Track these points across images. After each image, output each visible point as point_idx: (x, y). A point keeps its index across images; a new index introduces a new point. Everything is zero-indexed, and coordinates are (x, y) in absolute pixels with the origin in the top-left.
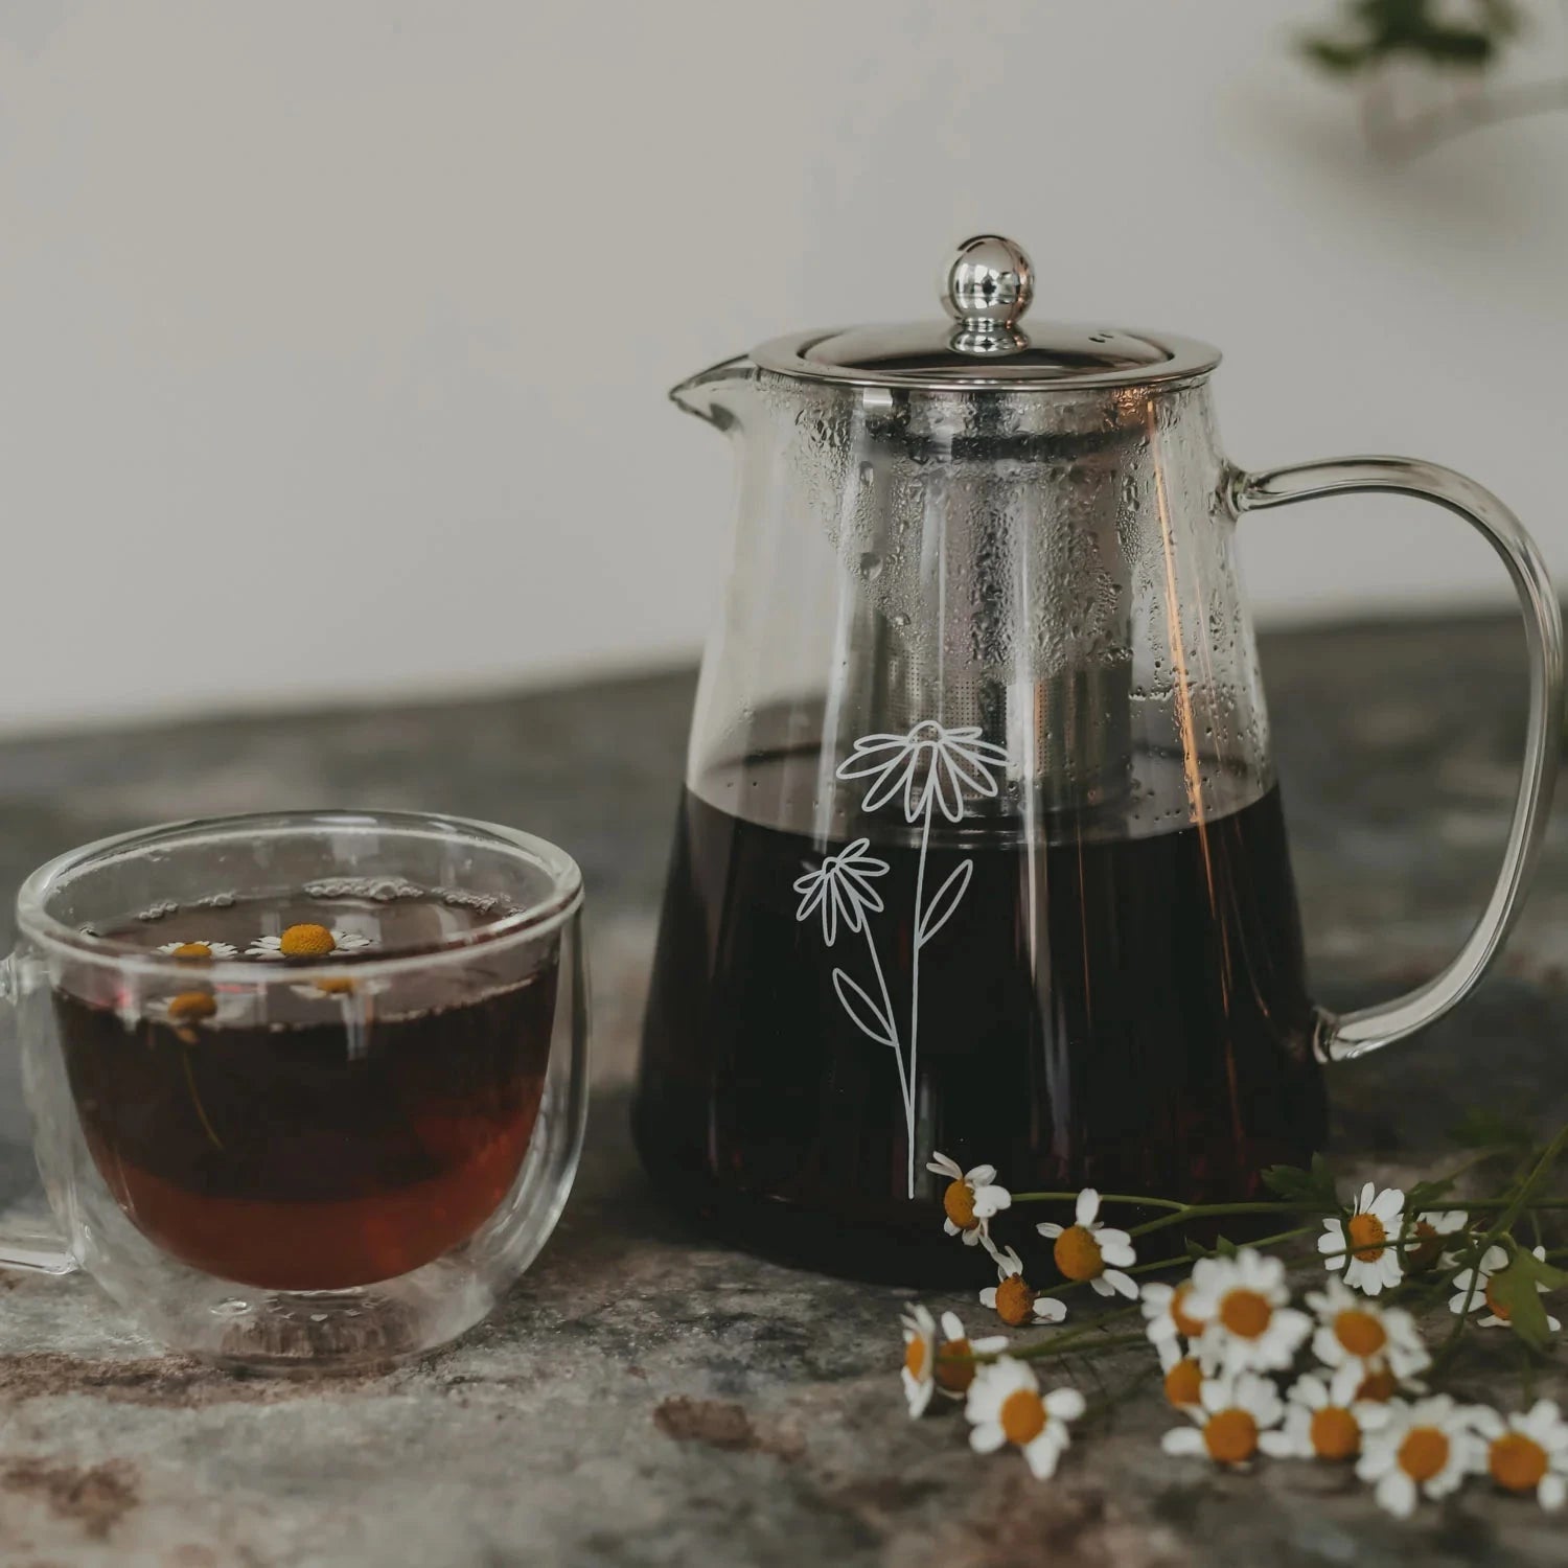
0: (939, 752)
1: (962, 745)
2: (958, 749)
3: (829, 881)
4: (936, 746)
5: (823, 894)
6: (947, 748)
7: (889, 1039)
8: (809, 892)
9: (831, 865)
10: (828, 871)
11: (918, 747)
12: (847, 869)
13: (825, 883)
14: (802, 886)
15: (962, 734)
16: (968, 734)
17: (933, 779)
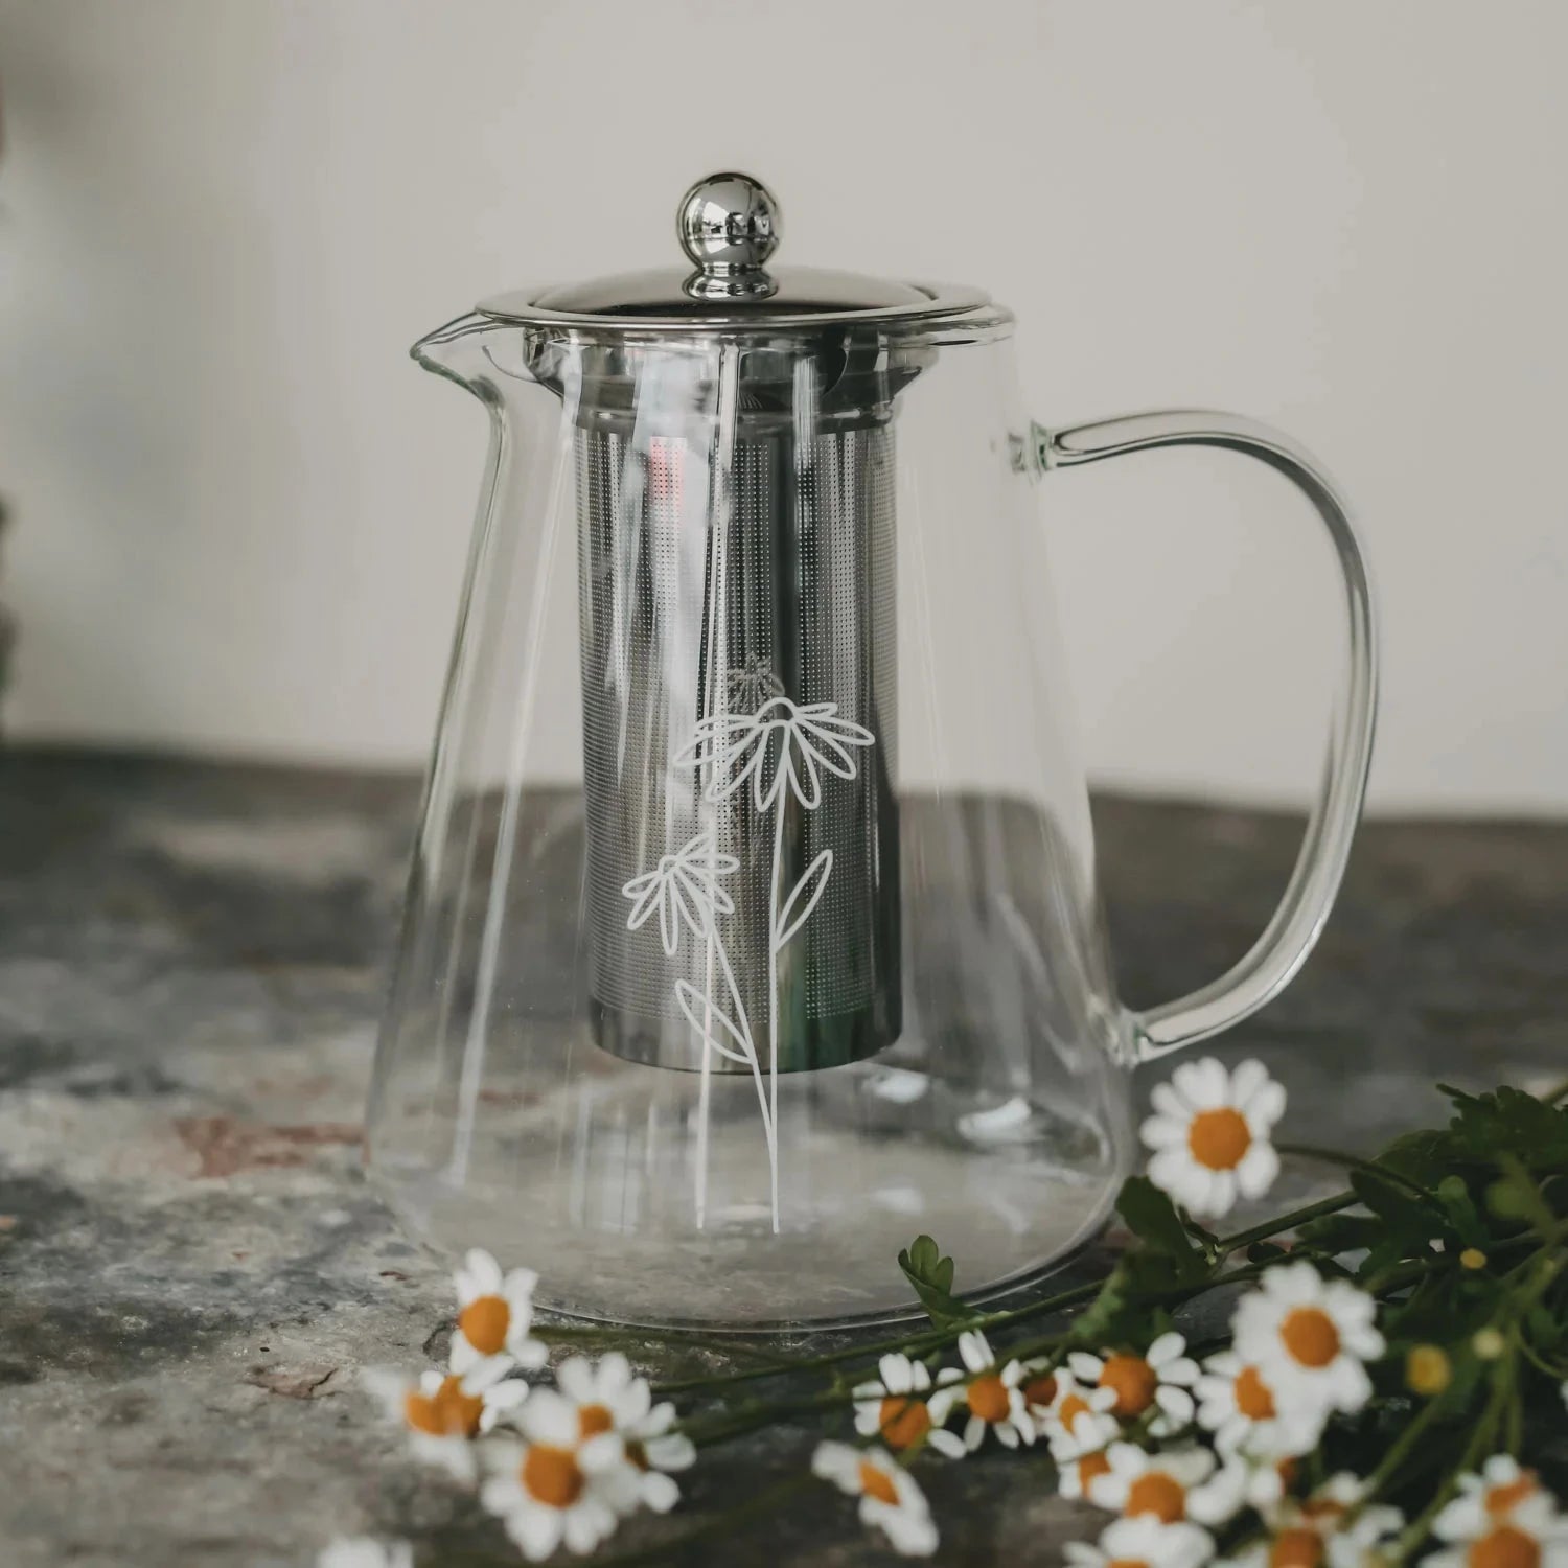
0: (792, 734)
1: (817, 724)
2: (810, 727)
3: (667, 882)
4: (789, 726)
5: (660, 898)
6: (801, 727)
7: (744, 1054)
8: (642, 897)
9: (671, 864)
10: (665, 871)
11: (767, 728)
12: (690, 868)
13: (663, 886)
14: (632, 890)
15: (817, 712)
16: (823, 711)
17: (785, 763)
